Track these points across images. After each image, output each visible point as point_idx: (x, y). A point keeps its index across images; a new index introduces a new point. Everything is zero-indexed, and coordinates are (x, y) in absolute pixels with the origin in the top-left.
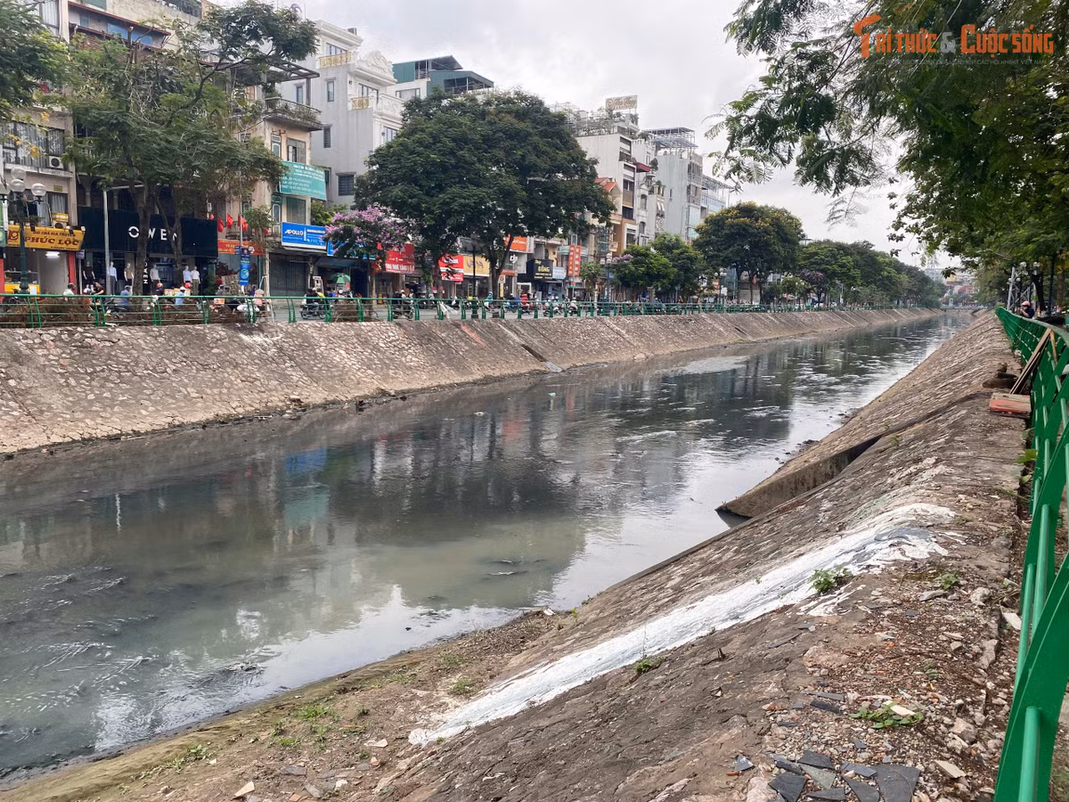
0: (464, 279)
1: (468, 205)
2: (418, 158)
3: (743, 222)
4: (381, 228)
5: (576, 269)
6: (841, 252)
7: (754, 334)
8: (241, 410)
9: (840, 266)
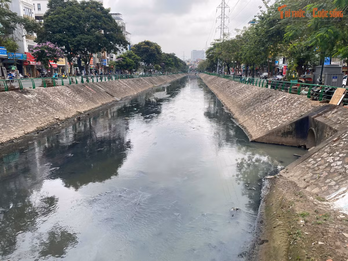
0: (58, 66)
1: (87, 42)
2: (65, 24)
3: (147, 47)
4: (56, 50)
5: (92, 62)
6: (168, 56)
7: (156, 84)
8: (43, 125)
9: (169, 61)
